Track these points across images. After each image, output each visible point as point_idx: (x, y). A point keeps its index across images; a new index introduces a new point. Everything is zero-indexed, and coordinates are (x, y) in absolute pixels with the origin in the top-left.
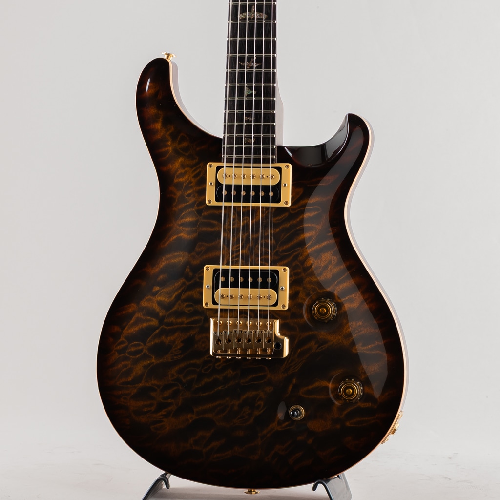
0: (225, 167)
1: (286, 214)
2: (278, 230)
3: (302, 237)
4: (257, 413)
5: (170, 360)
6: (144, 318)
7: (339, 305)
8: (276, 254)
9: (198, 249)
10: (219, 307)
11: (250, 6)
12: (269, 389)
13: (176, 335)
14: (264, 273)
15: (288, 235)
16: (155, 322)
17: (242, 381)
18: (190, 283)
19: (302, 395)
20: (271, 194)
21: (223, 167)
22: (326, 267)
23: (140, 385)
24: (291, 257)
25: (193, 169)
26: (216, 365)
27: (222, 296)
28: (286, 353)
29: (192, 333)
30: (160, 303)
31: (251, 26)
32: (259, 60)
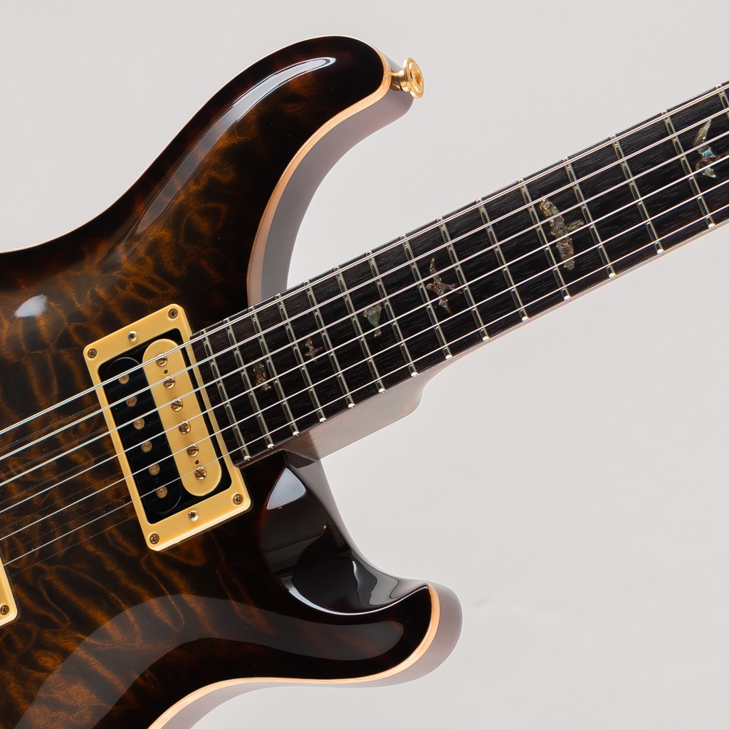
1: (133, 551)
2: (91, 548)
3: (98, 615)
8: (37, 572)
11: (578, 214)
15: (90, 579)
20: (162, 492)
22: (56, 705)
24: (41, 611)
25: (154, 276)
31: (532, 240)
32: (457, 302)
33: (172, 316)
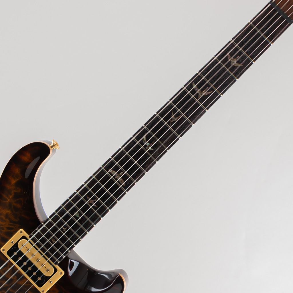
0: (29, 241)
11: (121, 171)
20: (39, 279)
21: (28, 240)
25: (11, 223)
31: (112, 182)
32: (98, 204)
33: (21, 232)
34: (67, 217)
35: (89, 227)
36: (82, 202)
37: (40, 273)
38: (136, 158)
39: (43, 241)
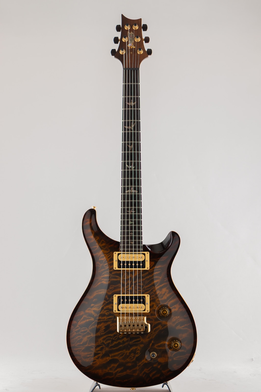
1: (147, 273)
2: (144, 279)
3: (153, 282)
4: (137, 356)
5: (99, 335)
6: (87, 317)
7: (170, 310)
8: (144, 289)
9: (111, 288)
10: (121, 312)
11: (131, 188)
12: (142, 346)
13: (102, 324)
14: (140, 297)
15: (149, 281)
16: (92, 319)
17: (130, 343)
18: (108, 302)
19: (156, 348)
20: (141, 265)
21: (121, 254)
22: (164, 294)
23: (86, 345)
24: (150, 291)
25: (108, 255)
26: (119, 336)
27: (122, 308)
28: (149, 330)
29: (109, 323)
30: (94, 311)
31: (131, 196)
32: (135, 210)
33: (115, 254)
34: (128, 227)
35: (140, 223)
36: (128, 216)
37: (139, 262)
38: (131, 177)
39: (128, 247)
